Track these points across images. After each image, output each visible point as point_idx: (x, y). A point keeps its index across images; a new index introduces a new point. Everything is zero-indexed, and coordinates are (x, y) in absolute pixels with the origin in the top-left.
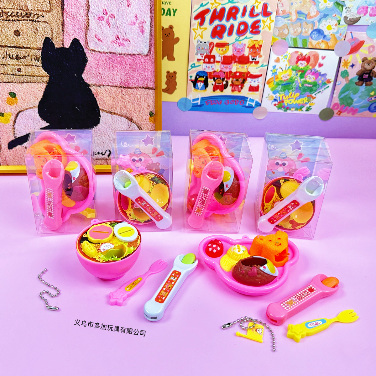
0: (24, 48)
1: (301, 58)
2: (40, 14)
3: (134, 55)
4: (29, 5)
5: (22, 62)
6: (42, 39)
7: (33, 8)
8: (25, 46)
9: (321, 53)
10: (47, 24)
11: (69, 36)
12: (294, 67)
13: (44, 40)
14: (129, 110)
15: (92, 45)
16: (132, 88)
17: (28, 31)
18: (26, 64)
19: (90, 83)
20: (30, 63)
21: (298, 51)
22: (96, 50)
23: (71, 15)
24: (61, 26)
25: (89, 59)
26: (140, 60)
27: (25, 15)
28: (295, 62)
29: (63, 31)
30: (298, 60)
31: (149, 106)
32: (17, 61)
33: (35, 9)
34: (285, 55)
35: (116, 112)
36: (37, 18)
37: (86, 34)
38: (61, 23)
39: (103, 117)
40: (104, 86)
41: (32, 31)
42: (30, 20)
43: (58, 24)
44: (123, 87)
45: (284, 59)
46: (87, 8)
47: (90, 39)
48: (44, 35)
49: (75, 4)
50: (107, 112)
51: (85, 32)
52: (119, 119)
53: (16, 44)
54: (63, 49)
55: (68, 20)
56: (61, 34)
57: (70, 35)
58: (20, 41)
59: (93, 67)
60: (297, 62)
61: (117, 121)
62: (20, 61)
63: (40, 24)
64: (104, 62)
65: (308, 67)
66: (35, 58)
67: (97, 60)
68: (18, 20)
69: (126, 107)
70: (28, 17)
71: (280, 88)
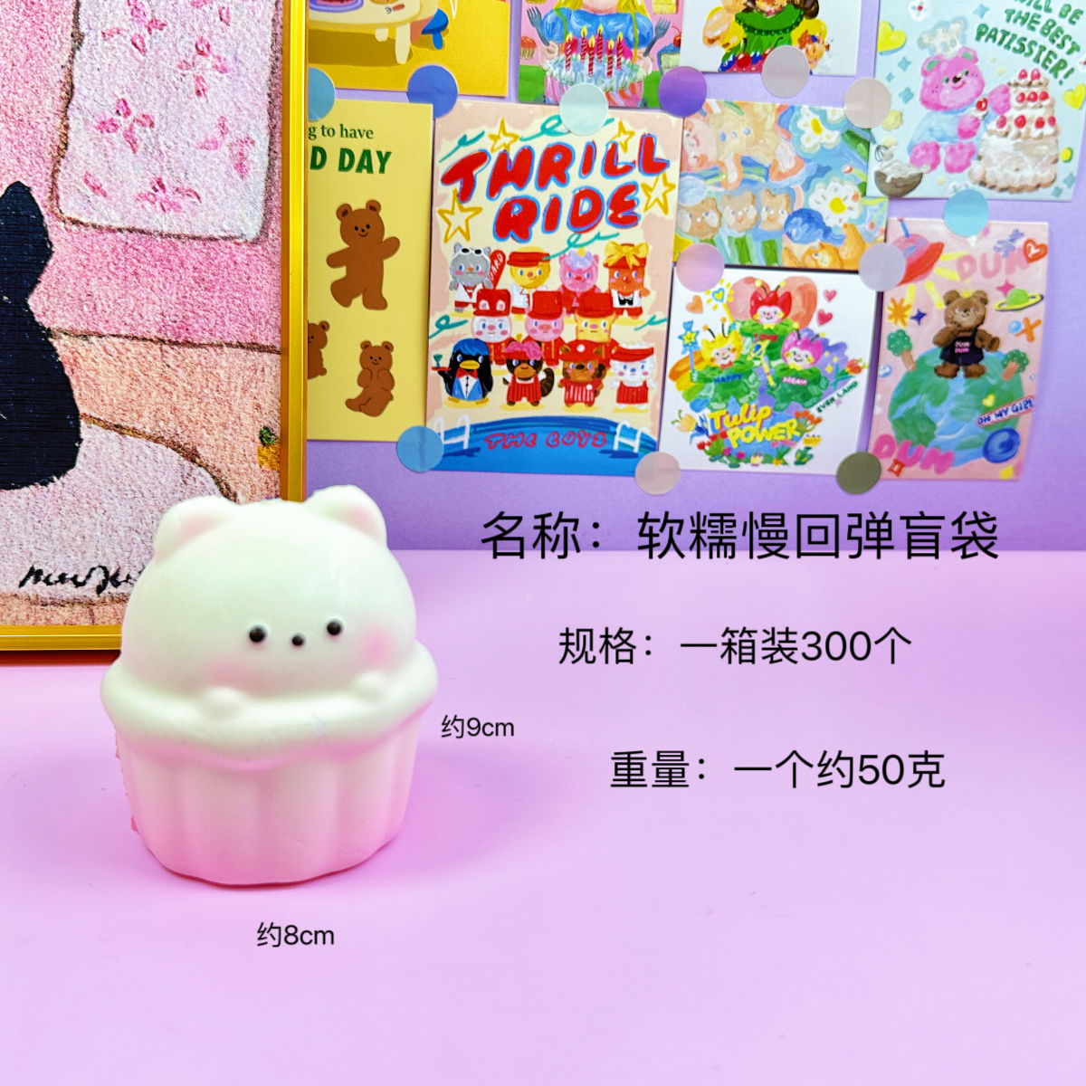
1: (764, 297)
3: (212, 239)
9: (822, 282)
12: (746, 324)
14: (186, 422)
15: (70, 203)
16: (201, 346)
19: (53, 327)
21: (755, 276)
22: (83, 220)
25: (57, 248)
26: (232, 256)
28: (749, 308)
30: (757, 303)
31: (258, 407)
34: (716, 288)
35: (139, 427)
37: (55, 171)
40: (100, 336)
44: (170, 342)
45: (714, 302)
46: (64, 94)
47: (64, 187)
51: (50, 165)
52: (149, 451)
57: (3, 171)
59: (67, 273)
60: (753, 311)
64: (109, 259)
65: (787, 325)
67: (84, 253)
69: (174, 409)
71: (709, 391)
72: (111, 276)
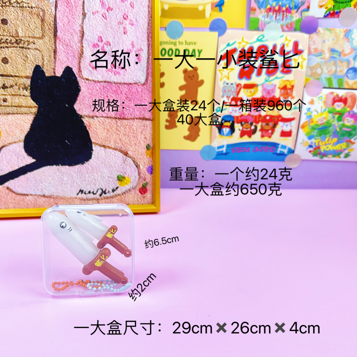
0: (12, 76)
1: (337, 99)
2: (31, 40)
3: (130, 84)
4: (20, 31)
5: (9, 92)
6: (32, 67)
7: (24, 34)
8: (13, 74)
10: (38, 51)
11: (61, 64)
12: (330, 109)
13: (34, 68)
14: (124, 144)
15: (86, 73)
16: (128, 119)
17: (17, 58)
18: (13, 94)
19: (83, 114)
20: (17, 92)
21: (334, 91)
22: (90, 78)
23: (64, 42)
24: (53, 53)
25: (82, 88)
26: (137, 89)
27: (15, 42)
28: (331, 103)
29: (55, 58)
30: (334, 101)
31: (146, 138)
32: (3, 90)
33: (26, 36)
34: (319, 96)
35: (110, 146)
36: (28, 45)
37: (80, 62)
38: (53, 50)
39: (96, 152)
40: (97, 117)
41: (21, 58)
42: (20, 47)
43: (50, 52)
44: (118, 118)
45: (318, 101)
46: (81, 35)
47: (83, 68)
48: (35, 63)
49: (69, 31)
50: (100, 146)
51: (78, 60)
52: (113, 153)
53: (3, 72)
54: (54, 78)
55: (61, 47)
56: (53, 62)
57: (63, 62)
58: (9, 69)
59: (86, 97)
60: (333, 104)
61: (111, 155)
62: (7, 91)
63: (30, 51)
64: (99, 92)
66: (24, 87)
67: (91, 90)
68: (7, 47)
69: (120, 140)
70: (18, 44)
71: (315, 132)
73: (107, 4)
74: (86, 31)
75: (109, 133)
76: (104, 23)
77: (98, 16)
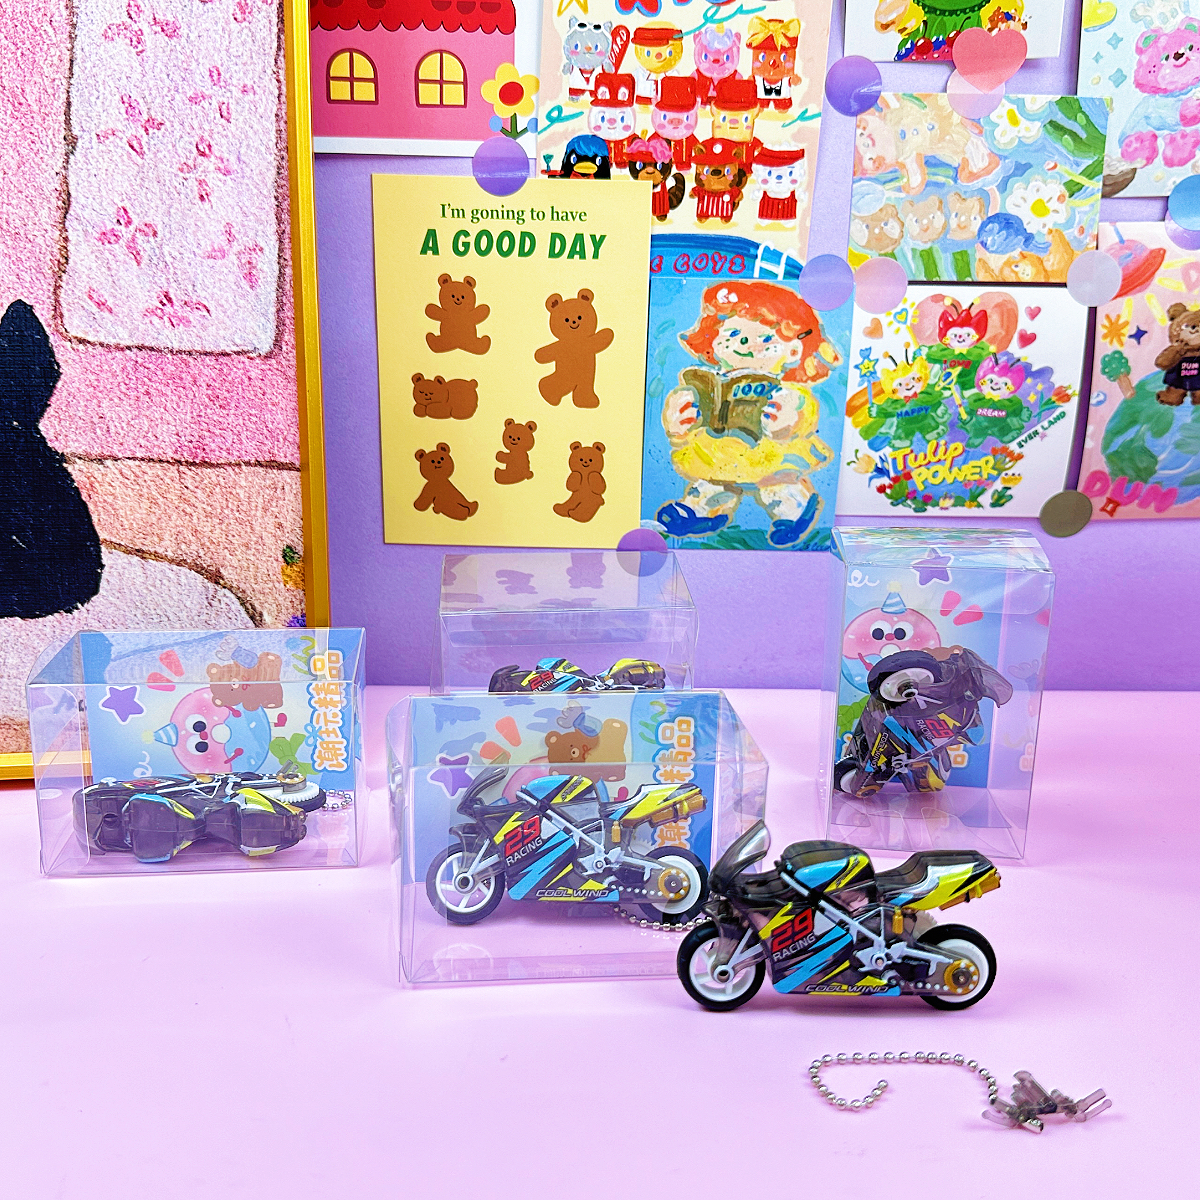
14: (208, 543)
15: (76, 322)
19: (67, 451)
22: (90, 338)
25: (65, 369)
35: (160, 551)
37: (57, 287)
39: (112, 570)
40: (115, 459)
47: (68, 304)
50: (128, 551)
51: (52, 282)
52: (171, 575)
57: (2, 289)
59: (77, 395)
61: (165, 581)
64: (119, 379)
67: (93, 373)
69: (195, 532)
71: (893, 426)
72: (122, 396)
73: (144, 109)
74: (77, 191)
75: (158, 512)
76: (136, 168)
77: (117, 146)
